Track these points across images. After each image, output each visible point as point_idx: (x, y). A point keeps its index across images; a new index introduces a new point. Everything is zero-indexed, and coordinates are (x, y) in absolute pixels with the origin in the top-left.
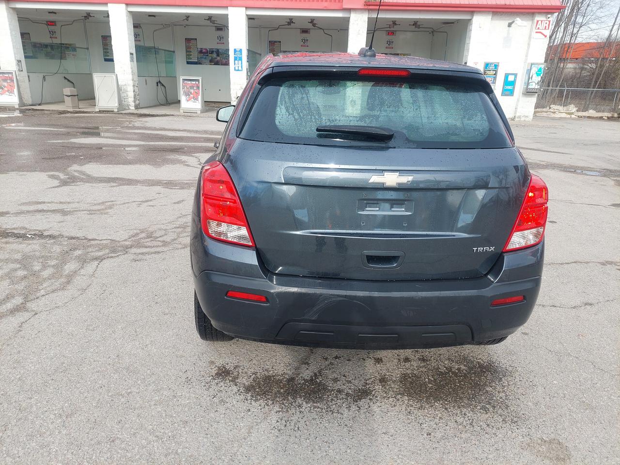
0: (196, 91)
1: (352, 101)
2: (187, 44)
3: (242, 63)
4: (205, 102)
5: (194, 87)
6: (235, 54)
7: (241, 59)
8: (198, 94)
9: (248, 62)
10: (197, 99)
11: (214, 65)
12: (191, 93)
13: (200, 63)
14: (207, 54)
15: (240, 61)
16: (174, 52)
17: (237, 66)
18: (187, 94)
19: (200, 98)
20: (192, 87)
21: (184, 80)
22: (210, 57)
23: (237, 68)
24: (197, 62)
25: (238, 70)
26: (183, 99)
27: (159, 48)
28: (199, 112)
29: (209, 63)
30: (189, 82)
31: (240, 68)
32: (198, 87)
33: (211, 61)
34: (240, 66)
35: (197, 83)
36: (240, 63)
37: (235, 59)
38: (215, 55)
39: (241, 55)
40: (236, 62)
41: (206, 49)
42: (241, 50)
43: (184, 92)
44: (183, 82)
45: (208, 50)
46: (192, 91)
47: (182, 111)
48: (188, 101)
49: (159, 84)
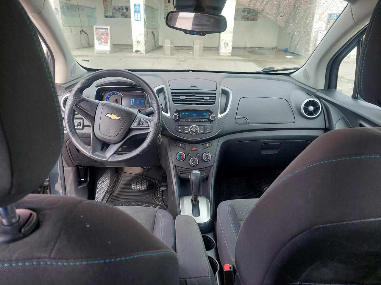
0: (106, 37)
1: (225, 43)
2: (105, 3)
3: (140, 15)
4: (113, 44)
5: (104, 34)
6: (135, 8)
7: (139, 11)
8: (107, 39)
9: (145, 14)
10: (106, 43)
11: (124, 18)
12: (102, 38)
13: (114, 17)
14: (119, 10)
15: (139, 13)
16: (95, 9)
17: (136, 17)
18: (99, 39)
19: (109, 42)
20: (103, 34)
21: (97, 28)
22: (122, 12)
23: (136, 19)
24: (112, 16)
25: (138, 20)
26: (96, 43)
27: (85, 6)
28: (108, 53)
29: (121, 17)
30: (101, 30)
31: (139, 19)
32: (107, 34)
33: (122, 15)
34: (139, 17)
35: (107, 30)
36: (139, 14)
37: (135, 11)
38: (125, 11)
39: (140, 8)
40: (136, 14)
41: (118, 6)
42: (139, 5)
43: (97, 38)
44: (96, 30)
45: (120, 6)
46: (103, 37)
47: (95, 53)
48: (100, 44)
49: (82, 32)
